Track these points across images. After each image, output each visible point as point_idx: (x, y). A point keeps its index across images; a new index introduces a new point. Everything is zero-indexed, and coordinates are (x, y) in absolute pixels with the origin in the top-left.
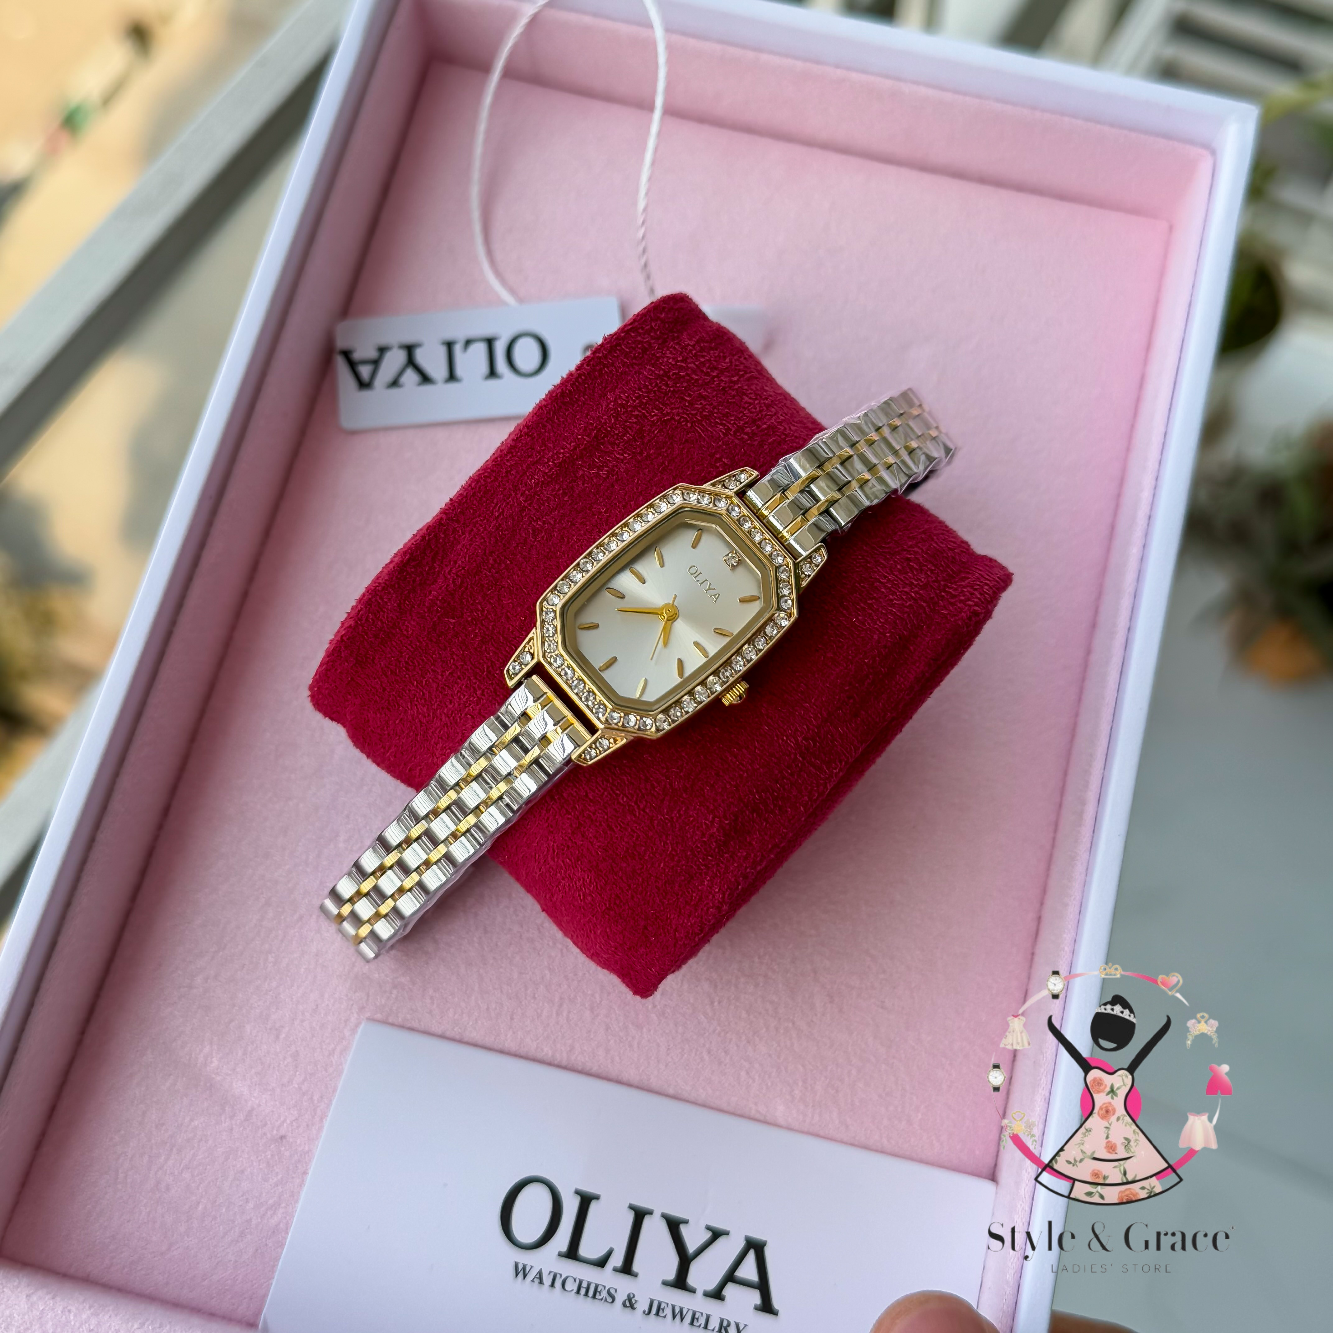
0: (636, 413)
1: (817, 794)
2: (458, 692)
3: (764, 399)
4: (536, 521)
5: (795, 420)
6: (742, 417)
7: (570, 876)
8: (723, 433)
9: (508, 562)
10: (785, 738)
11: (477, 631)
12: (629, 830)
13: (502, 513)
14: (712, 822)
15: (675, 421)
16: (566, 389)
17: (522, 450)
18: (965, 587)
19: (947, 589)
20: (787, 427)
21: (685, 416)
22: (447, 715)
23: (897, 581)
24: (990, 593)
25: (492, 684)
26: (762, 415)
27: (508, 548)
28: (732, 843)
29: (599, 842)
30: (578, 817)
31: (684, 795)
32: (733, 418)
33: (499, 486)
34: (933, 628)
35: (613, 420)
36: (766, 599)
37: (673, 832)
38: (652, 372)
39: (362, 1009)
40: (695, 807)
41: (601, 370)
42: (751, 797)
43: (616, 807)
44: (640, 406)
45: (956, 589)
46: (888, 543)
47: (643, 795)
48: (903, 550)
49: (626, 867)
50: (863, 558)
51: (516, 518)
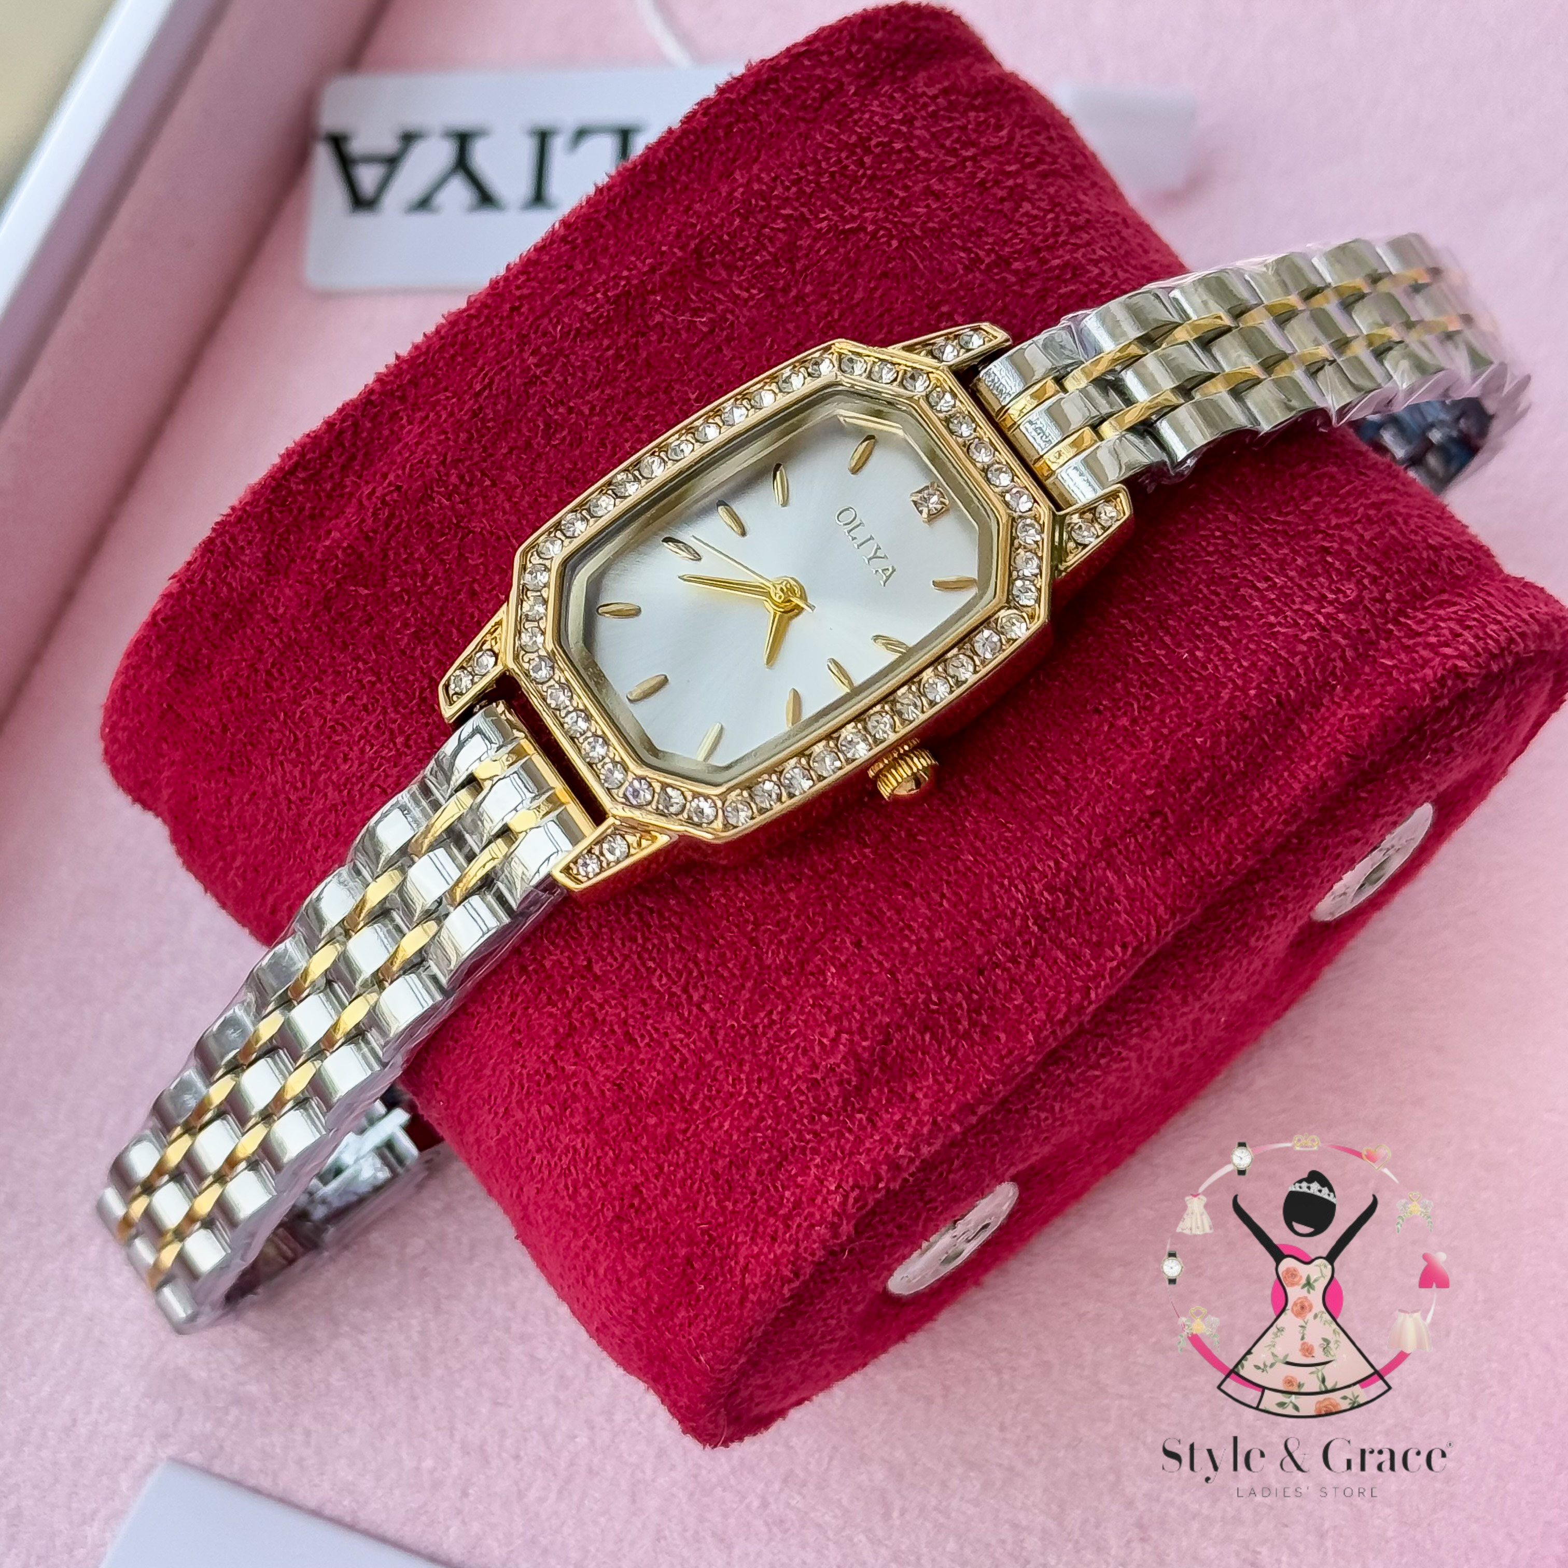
0: (788, 211)
1: (1064, 1009)
2: (361, 737)
3: (1071, 214)
4: (555, 407)
5: (1133, 262)
6: (1011, 239)
7: (550, 1144)
8: (966, 268)
9: (488, 483)
10: (1006, 882)
11: (409, 615)
12: (667, 1046)
13: (489, 387)
14: (835, 1041)
15: (866, 233)
17: (549, 267)
18: (1444, 620)
19: (1402, 620)
20: (1109, 272)
21: (888, 225)
22: (338, 788)
23: (1291, 588)
25: (427, 724)
26: (1056, 241)
27: (491, 455)
28: (874, 1091)
29: (608, 1067)
30: (570, 1012)
31: (784, 981)
32: (990, 240)
33: (491, 336)
34: (1357, 691)
35: (737, 222)
36: (982, 583)
37: (755, 1055)
38: (833, 137)
39: (163, 1437)
40: (803, 1007)
41: (730, 125)
42: (922, 996)
43: (645, 996)
44: (797, 199)
45: (1422, 622)
46: (1287, 514)
47: (701, 975)
48: (1317, 531)
49: (656, 1126)
50: (1224, 536)
51: (515, 398)
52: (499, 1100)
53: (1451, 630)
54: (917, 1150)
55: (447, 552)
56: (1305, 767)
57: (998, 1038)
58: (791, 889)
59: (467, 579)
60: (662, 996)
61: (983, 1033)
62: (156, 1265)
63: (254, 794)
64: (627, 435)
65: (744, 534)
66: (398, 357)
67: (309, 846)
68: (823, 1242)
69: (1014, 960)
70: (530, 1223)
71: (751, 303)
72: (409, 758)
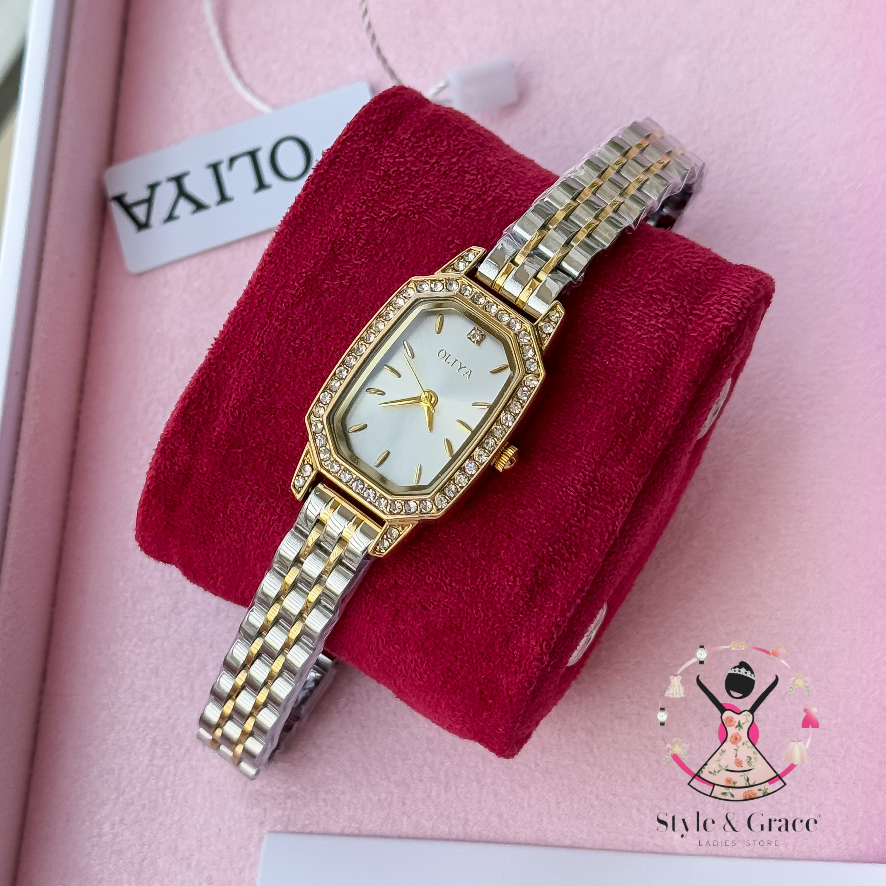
0: (365, 218)
1: (607, 535)
2: (260, 514)
3: (487, 171)
4: (294, 341)
6: (466, 195)
7: (403, 660)
8: (451, 216)
9: (277, 385)
10: (564, 489)
11: (263, 455)
12: (442, 606)
13: (262, 341)
14: (514, 581)
15: (403, 216)
16: (297, 211)
17: (269, 277)
18: (712, 305)
19: (694, 312)
20: (513, 193)
21: (411, 209)
22: (257, 538)
23: (642, 316)
25: (288, 500)
26: (486, 188)
27: (274, 372)
28: (538, 597)
29: (419, 622)
30: (394, 604)
31: (483, 563)
32: (458, 199)
33: (254, 317)
34: (686, 352)
35: (345, 230)
36: (512, 366)
37: (481, 598)
38: (373, 175)
39: (262, 824)
40: (495, 572)
41: (325, 185)
42: (545, 551)
43: (425, 588)
44: (367, 210)
45: (703, 309)
46: (629, 281)
47: (446, 571)
48: (644, 284)
49: (448, 641)
50: (606, 302)
51: (275, 343)
53: (716, 308)
54: (565, 615)
55: (270, 422)
56: (675, 394)
57: (583, 556)
58: (472, 522)
60: (432, 585)
61: (576, 556)
62: (234, 755)
63: (219, 550)
64: (330, 343)
65: (400, 376)
66: (215, 339)
67: (251, 565)
68: (538, 667)
69: (579, 521)
71: (364, 266)
72: (285, 517)
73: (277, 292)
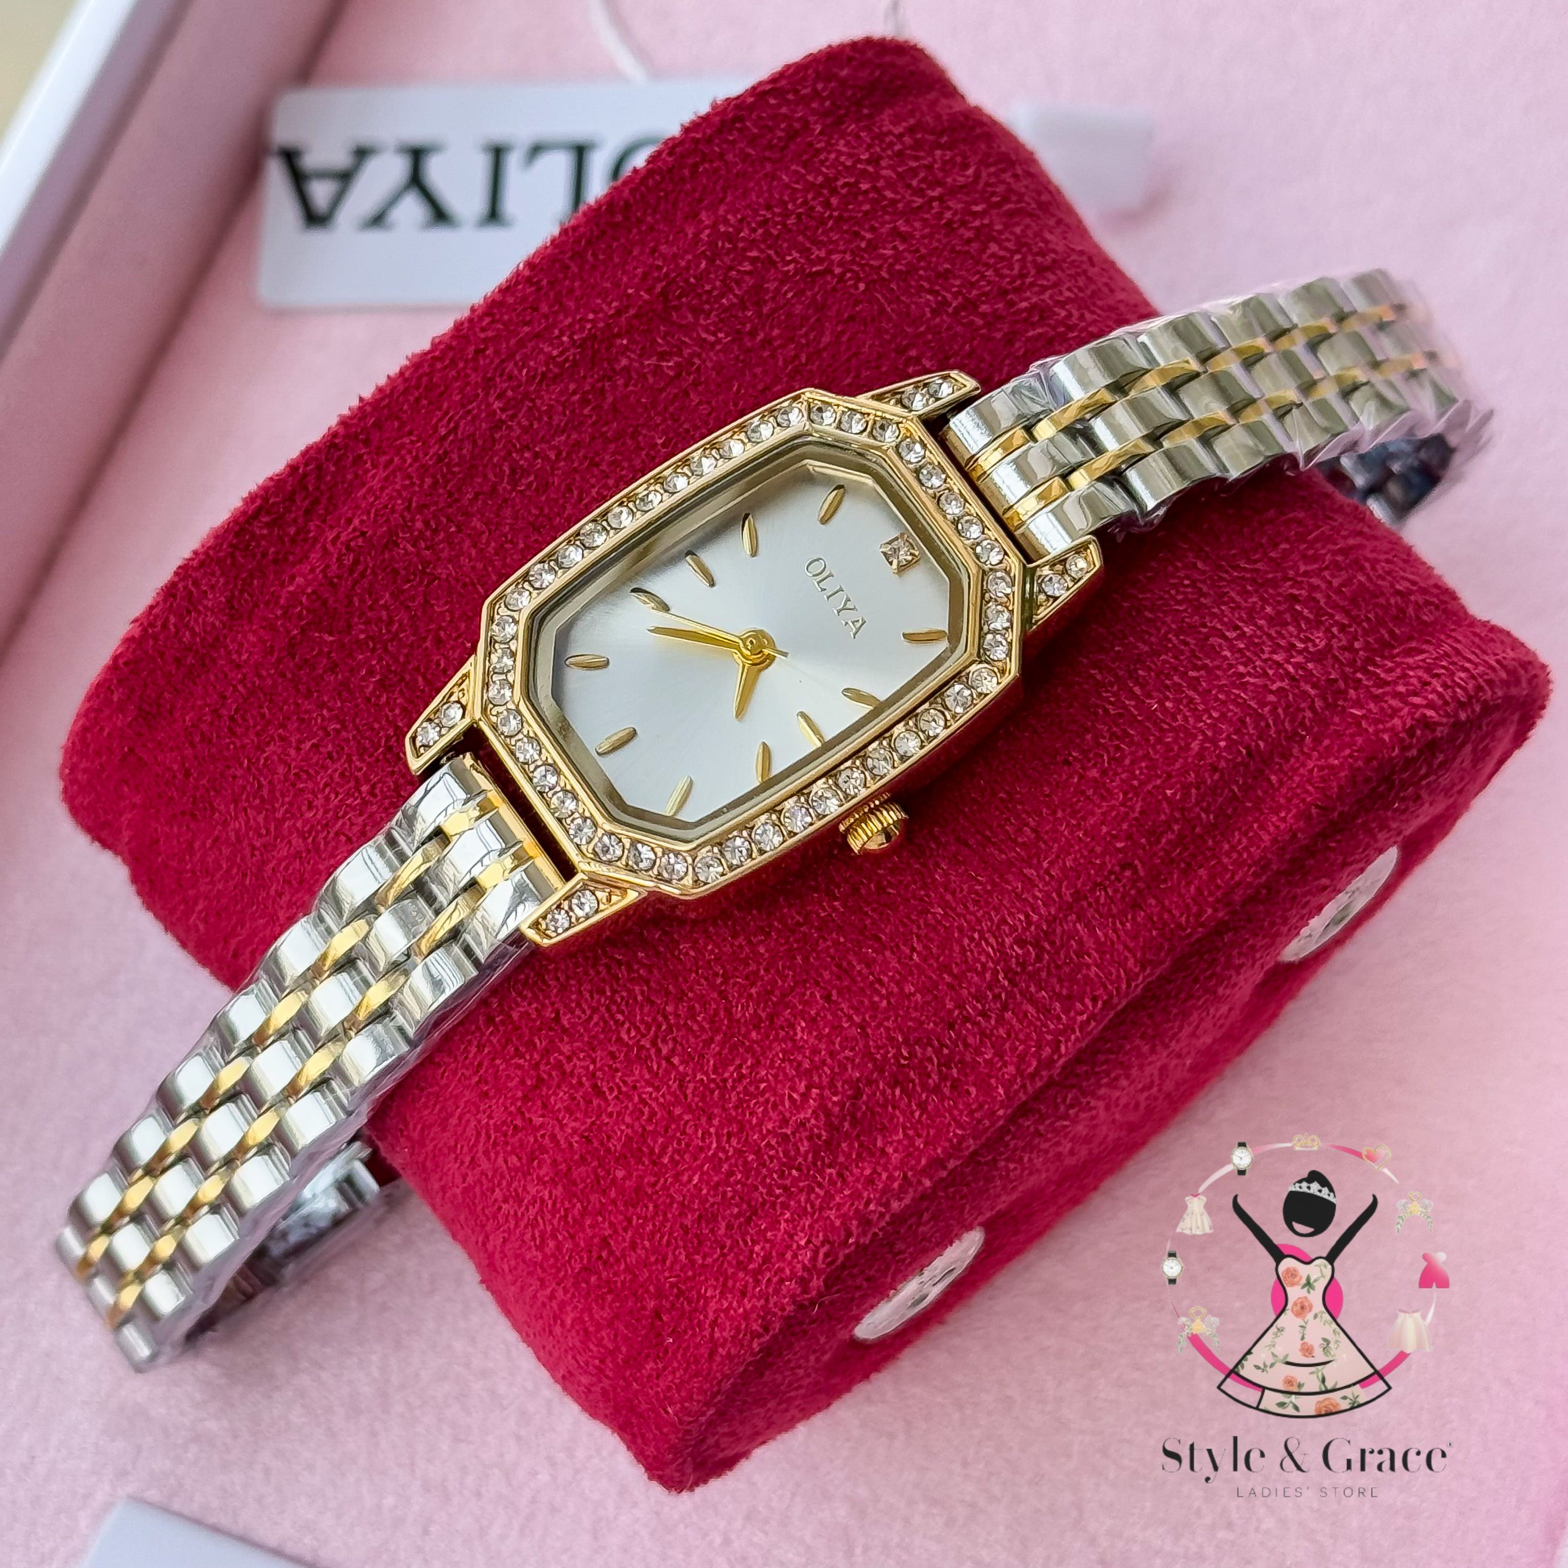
0: (754, 254)
1: (1035, 1063)
2: (326, 785)
3: (1037, 254)
4: (521, 452)
5: (1099, 303)
6: (978, 281)
7: (517, 1195)
8: (933, 311)
9: (453, 529)
10: (976, 936)
11: (374, 662)
12: (636, 1099)
13: (454, 431)
14: (805, 1096)
15: (834, 276)
17: (514, 309)
18: (1410, 668)
19: (1371, 668)
20: (1076, 314)
21: (855, 268)
22: (303, 836)
23: (1260, 637)
24: (1471, 686)
25: (393, 773)
26: (1023, 283)
27: (457, 501)
28: (844, 1145)
29: (576, 1120)
30: (538, 1064)
31: (754, 1034)
32: (958, 282)
33: (456, 379)
34: (1326, 742)
35: (703, 265)
36: (954, 635)
37: (724, 1109)
38: (800, 178)
39: (122, 1474)
40: (772, 1061)
41: (696, 165)
42: (892, 1052)
43: (614, 1049)
44: (764, 241)
45: (1390, 670)
46: (1255, 562)
47: (670, 1027)
48: (1286, 579)
49: (624, 1179)
50: (1193, 584)
51: (480, 442)
52: (466, 1149)
53: (1419, 678)
54: (887, 1205)
55: (413, 599)
56: (1274, 819)
57: (969, 1092)
58: (761, 942)
59: (433, 626)
60: (630, 1048)
61: (953, 1087)
62: (116, 1305)
63: (216, 840)
64: (593, 481)
65: (712, 584)
66: (361, 399)
67: (272, 892)
68: (793, 1297)
69: (984, 1014)
70: (495, 1270)
71: (718, 347)
72: (374, 808)
73: (521, 344)
